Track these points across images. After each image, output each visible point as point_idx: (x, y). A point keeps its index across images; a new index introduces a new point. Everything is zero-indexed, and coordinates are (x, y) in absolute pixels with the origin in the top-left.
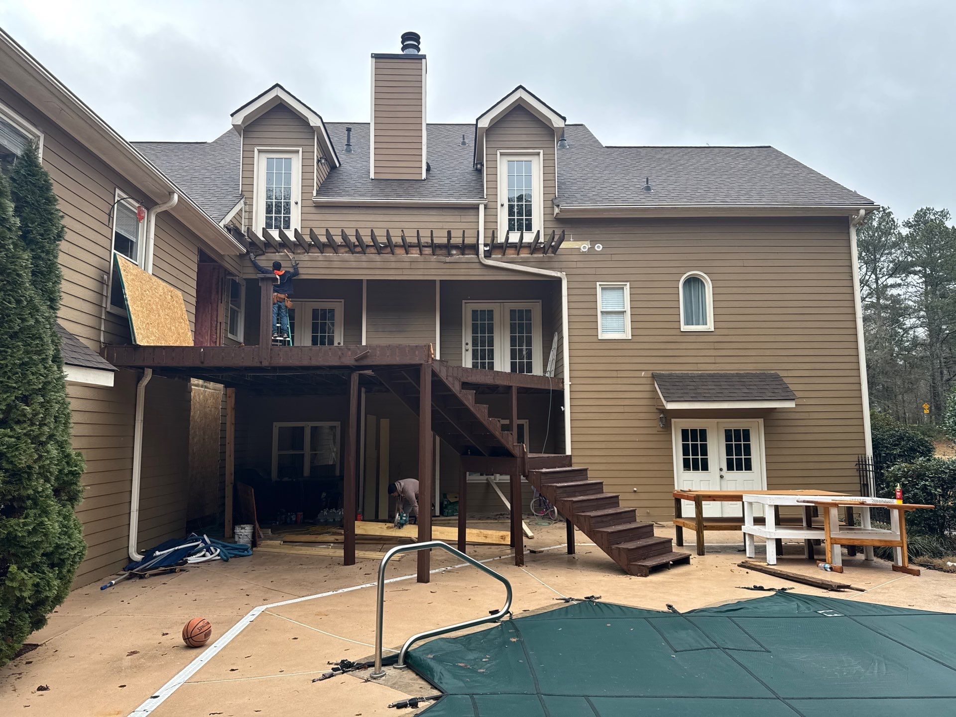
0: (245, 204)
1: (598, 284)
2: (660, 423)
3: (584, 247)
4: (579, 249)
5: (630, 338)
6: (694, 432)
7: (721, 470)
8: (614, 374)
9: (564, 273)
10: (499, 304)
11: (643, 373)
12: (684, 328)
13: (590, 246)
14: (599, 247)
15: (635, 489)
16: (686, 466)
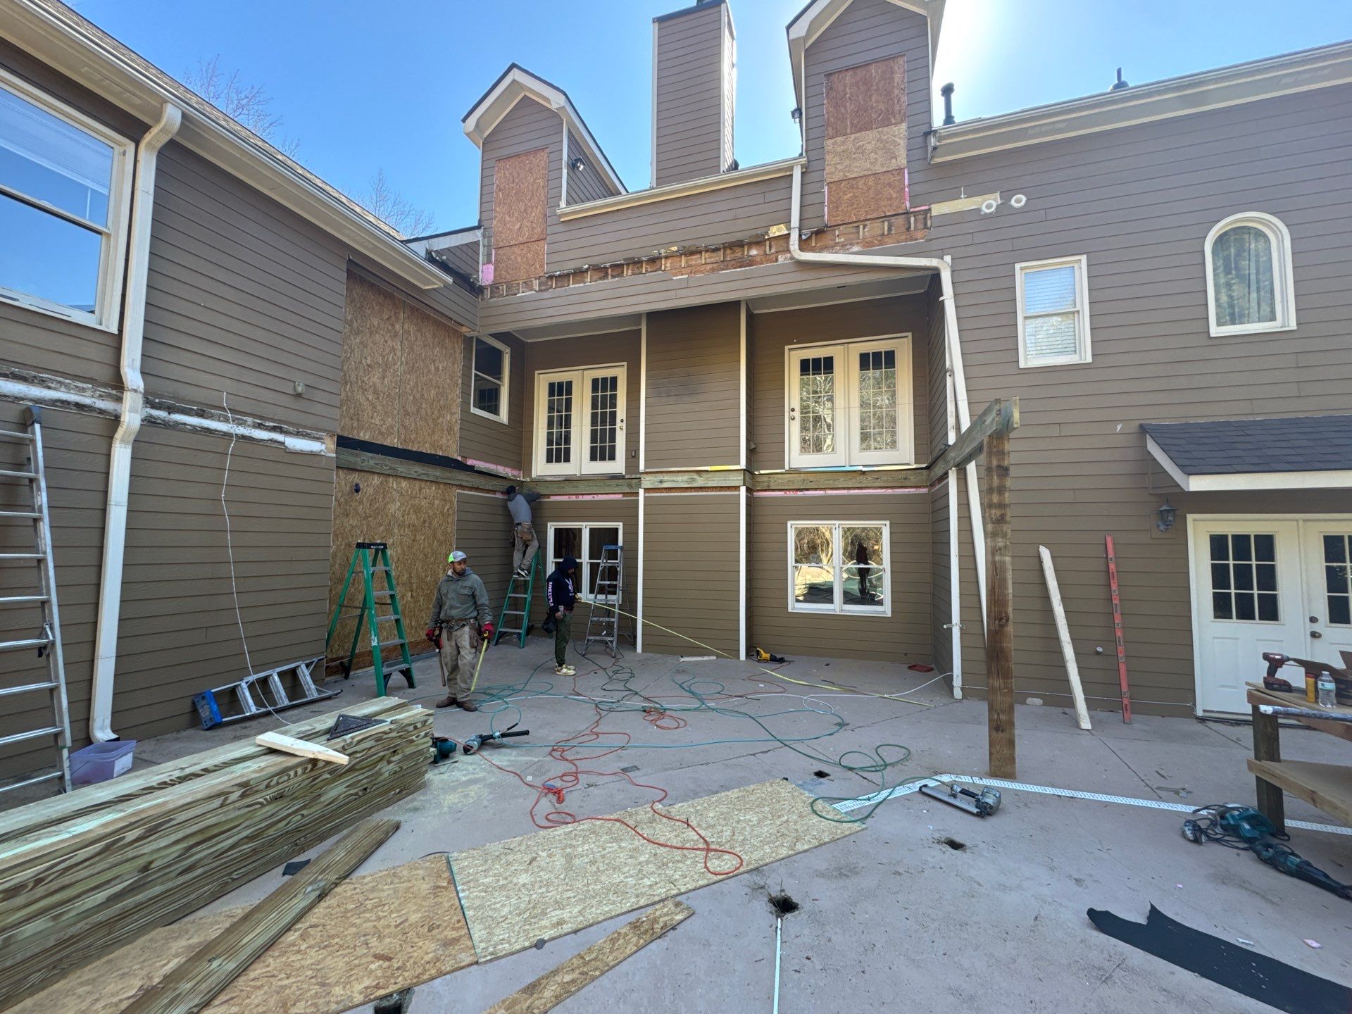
0: (484, 236)
1: (1018, 266)
2: (1160, 523)
3: (989, 206)
4: (979, 210)
5: (1089, 359)
6: (1241, 540)
7: (1313, 620)
8: (1055, 431)
9: (948, 258)
10: (841, 347)
11: (1119, 427)
12: (1215, 331)
13: (999, 202)
14: (1019, 201)
15: (1100, 649)
16: (1221, 608)
